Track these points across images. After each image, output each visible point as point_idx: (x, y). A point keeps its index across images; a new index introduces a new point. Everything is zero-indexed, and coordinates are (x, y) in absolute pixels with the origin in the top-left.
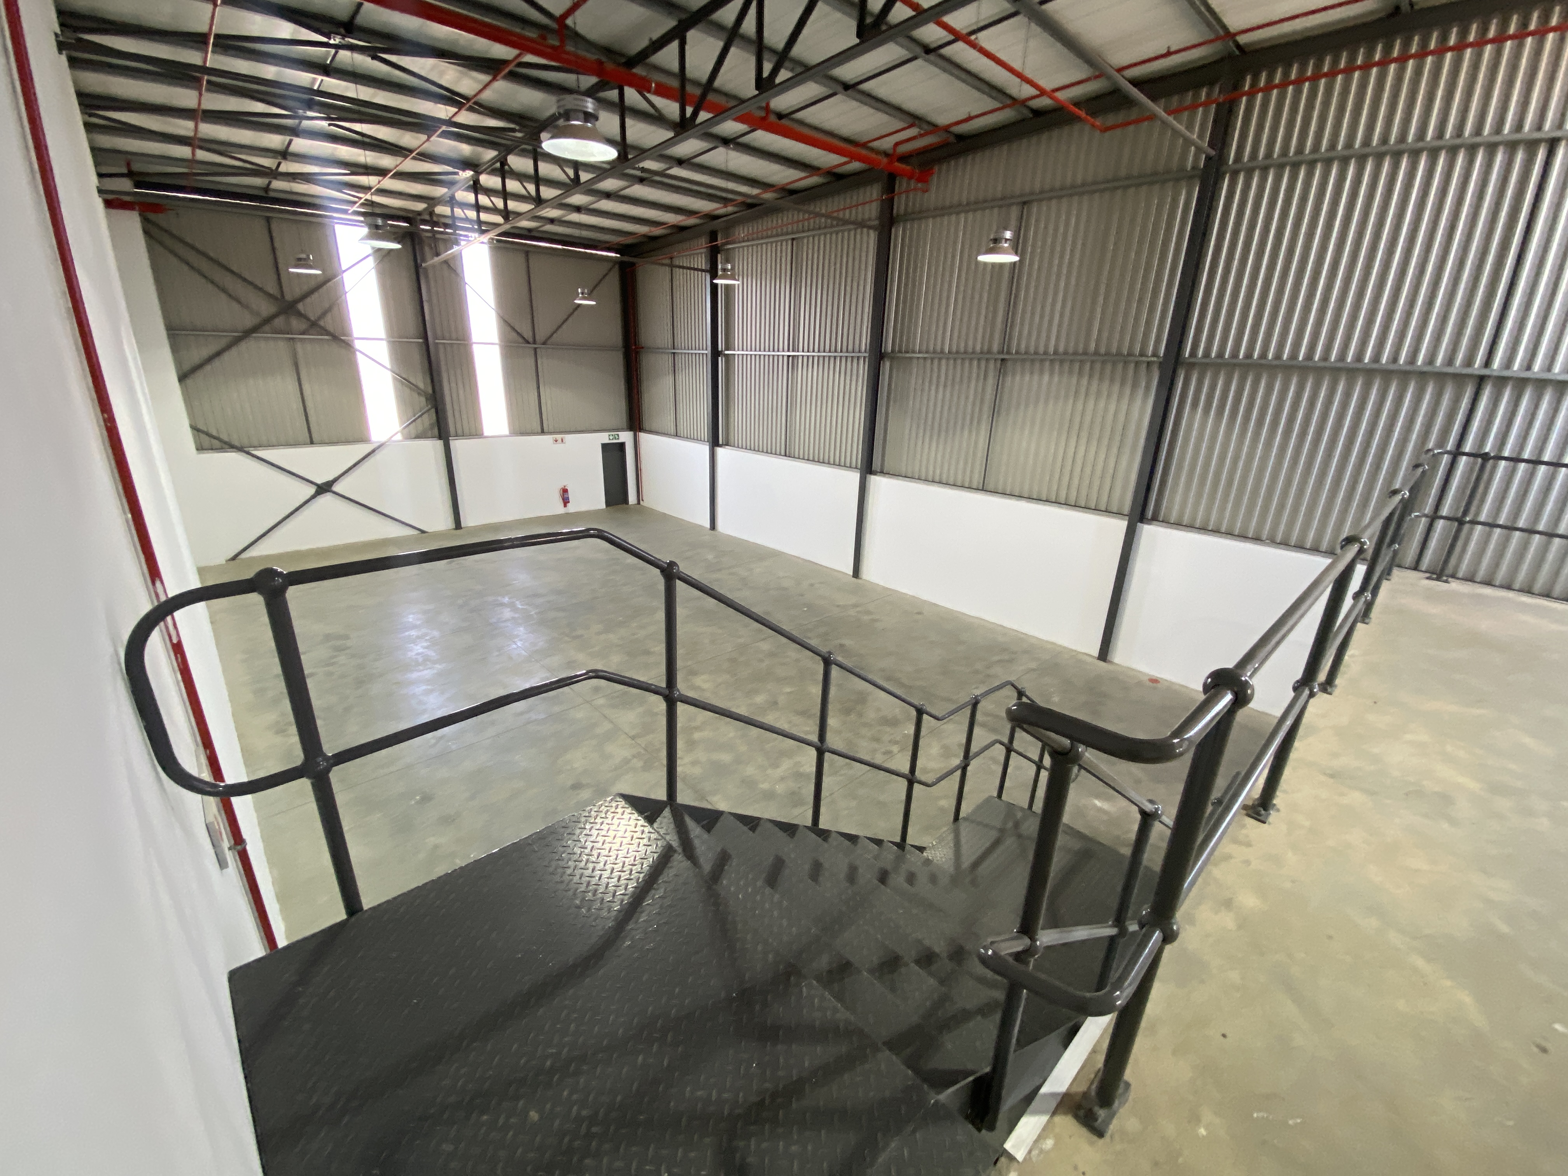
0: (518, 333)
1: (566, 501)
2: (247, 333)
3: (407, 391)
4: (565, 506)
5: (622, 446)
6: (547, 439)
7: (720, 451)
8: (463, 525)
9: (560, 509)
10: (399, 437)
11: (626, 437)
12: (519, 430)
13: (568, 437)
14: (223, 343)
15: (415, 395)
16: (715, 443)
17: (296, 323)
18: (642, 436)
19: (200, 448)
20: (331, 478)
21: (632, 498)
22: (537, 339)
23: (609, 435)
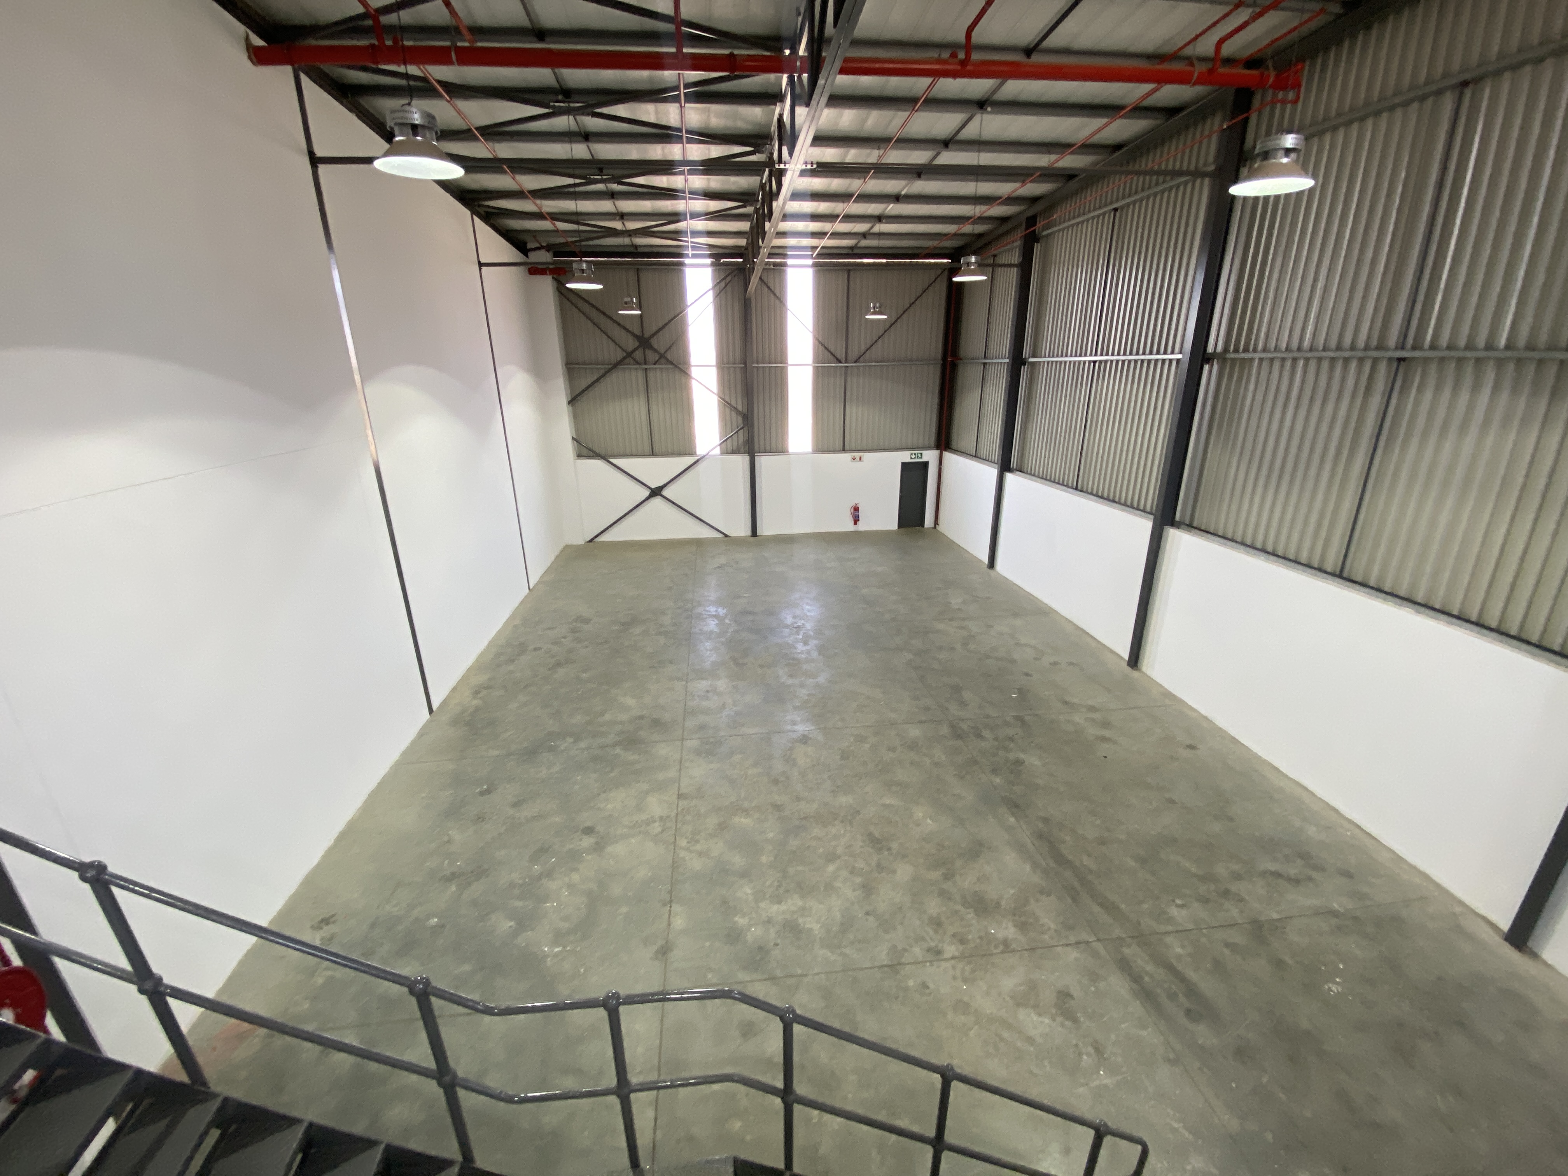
0: (832, 354)
1: (856, 520)
2: (616, 366)
3: (728, 411)
4: (855, 523)
5: (925, 465)
6: (847, 456)
7: (1009, 477)
8: (759, 532)
9: (849, 527)
10: (717, 451)
11: (930, 456)
12: (822, 447)
13: (867, 456)
14: (602, 372)
15: (734, 415)
16: (1005, 466)
17: (651, 356)
18: (947, 455)
19: (580, 456)
20: (661, 484)
21: (929, 521)
22: (849, 358)
23: (912, 454)
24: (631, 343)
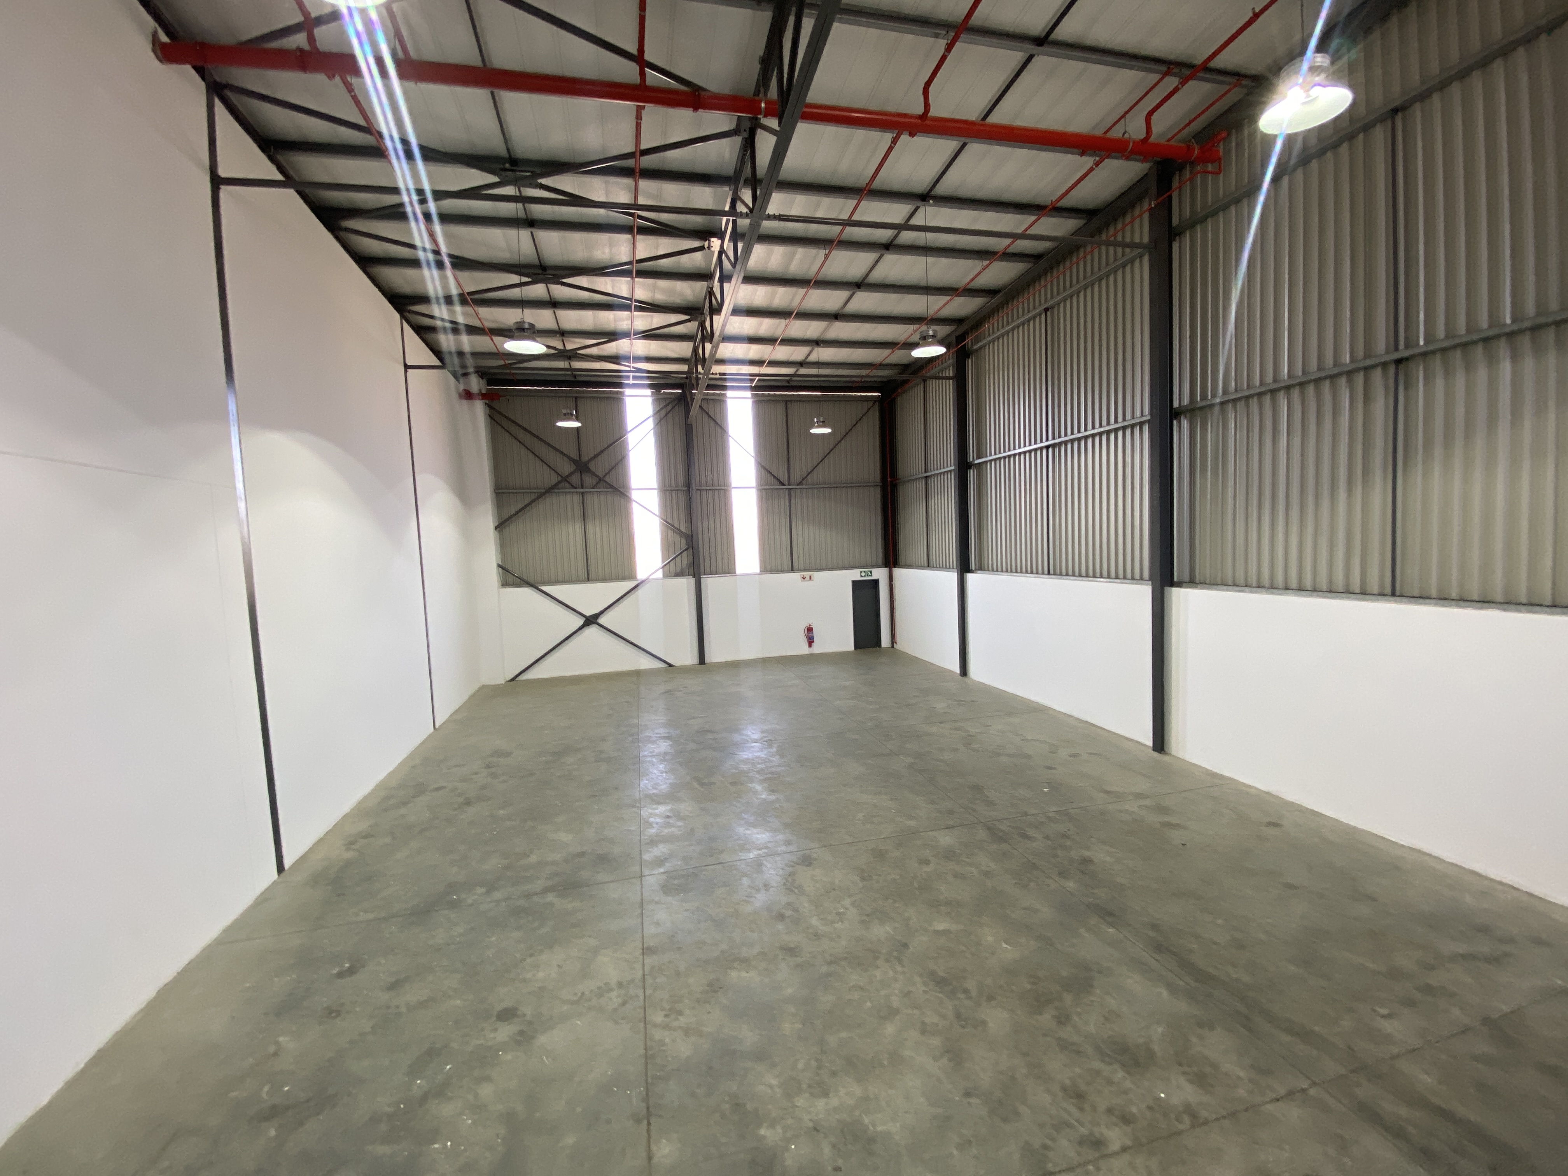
0: (774, 476)
2: (550, 490)
3: (670, 533)
5: (876, 582)
6: (797, 576)
7: (970, 577)
8: (707, 660)
10: (660, 574)
11: (880, 574)
12: (769, 566)
13: (817, 575)
16: (964, 567)
18: (897, 571)
19: (505, 584)
20: (597, 611)
21: (885, 641)
22: (792, 480)
23: (861, 572)
24: (566, 468)
